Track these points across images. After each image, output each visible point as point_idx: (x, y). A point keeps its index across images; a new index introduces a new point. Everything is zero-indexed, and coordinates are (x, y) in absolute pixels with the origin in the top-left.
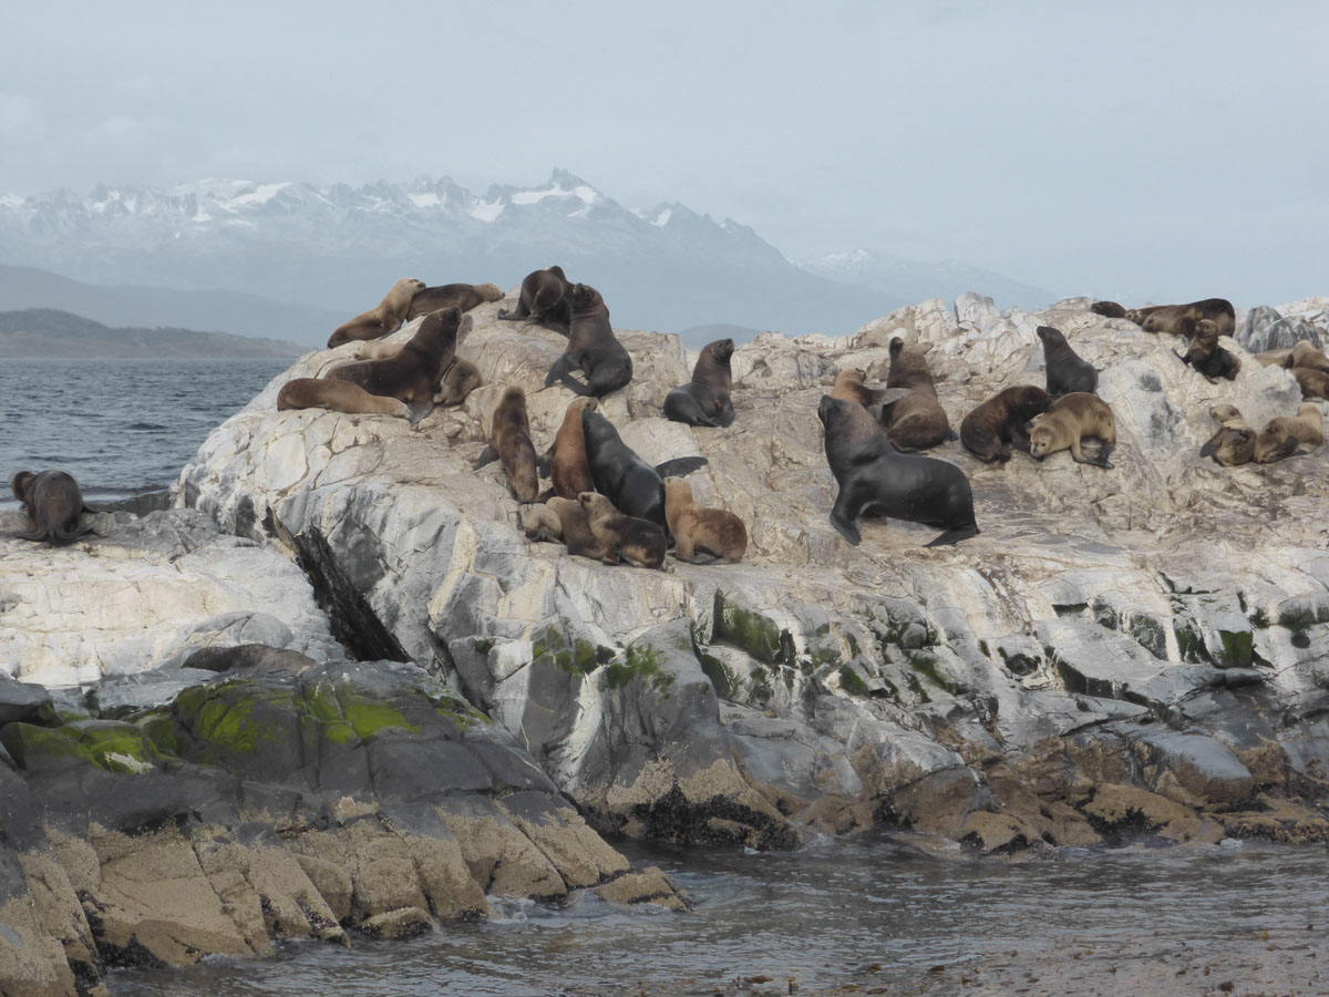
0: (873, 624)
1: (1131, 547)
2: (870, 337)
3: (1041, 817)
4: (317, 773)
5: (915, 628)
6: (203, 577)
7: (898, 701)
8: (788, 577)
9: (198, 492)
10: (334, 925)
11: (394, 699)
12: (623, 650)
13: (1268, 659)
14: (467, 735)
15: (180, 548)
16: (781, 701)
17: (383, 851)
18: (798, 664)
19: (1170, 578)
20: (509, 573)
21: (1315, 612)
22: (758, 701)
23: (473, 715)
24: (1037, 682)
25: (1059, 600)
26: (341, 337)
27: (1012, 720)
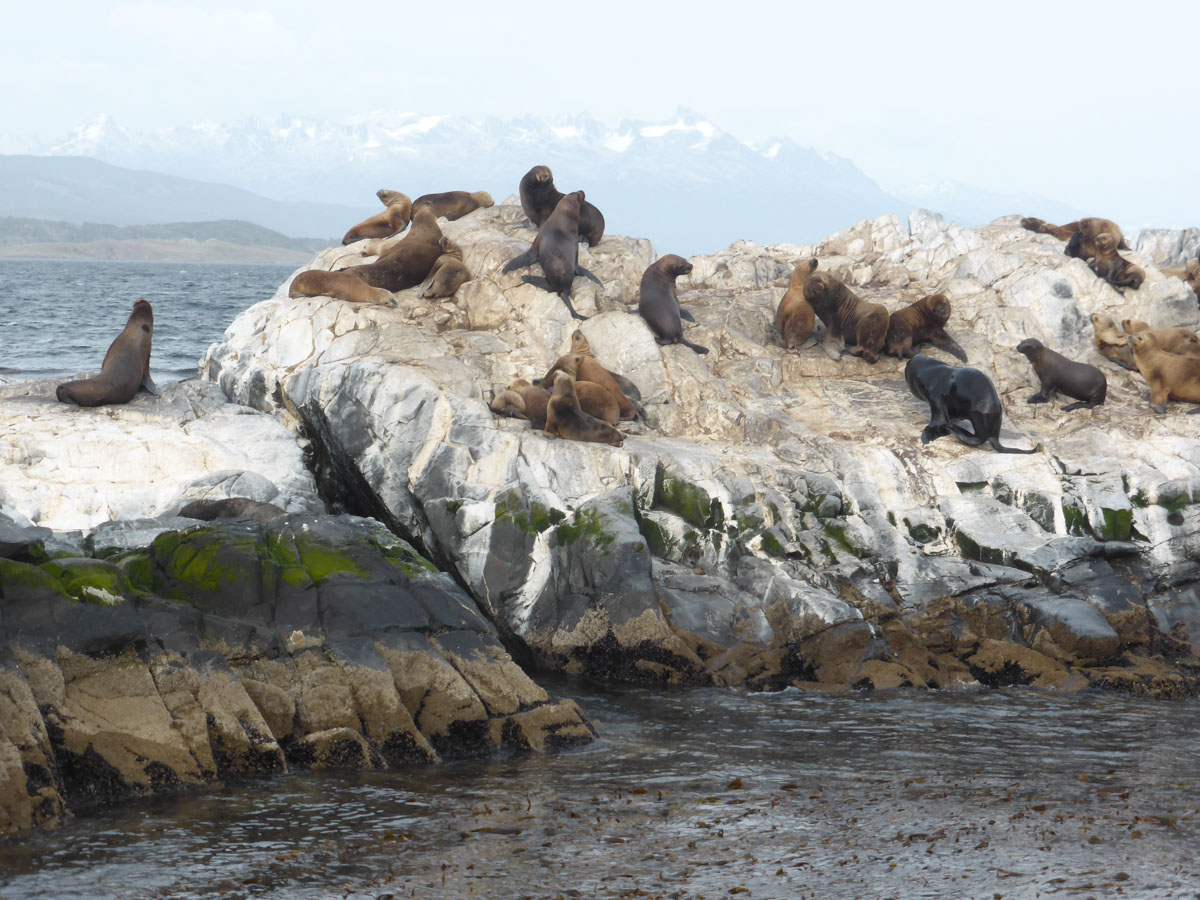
0: (794, 495)
1: (1033, 433)
2: (831, 246)
3: (928, 667)
4: (273, 610)
5: (831, 499)
6: (205, 439)
7: (810, 563)
8: (725, 452)
9: (220, 367)
10: (270, 741)
11: (345, 548)
12: (572, 513)
13: (1145, 534)
14: (412, 581)
15: (190, 415)
16: (709, 560)
17: (324, 679)
18: (725, 528)
19: (1063, 461)
20: (479, 443)
21: (1190, 494)
22: (690, 560)
23: (419, 564)
24: (937, 549)
25: (962, 477)
26: (354, 235)
27: (910, 582)
